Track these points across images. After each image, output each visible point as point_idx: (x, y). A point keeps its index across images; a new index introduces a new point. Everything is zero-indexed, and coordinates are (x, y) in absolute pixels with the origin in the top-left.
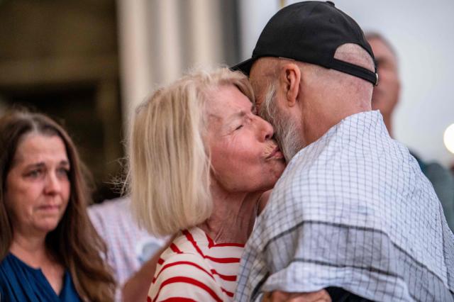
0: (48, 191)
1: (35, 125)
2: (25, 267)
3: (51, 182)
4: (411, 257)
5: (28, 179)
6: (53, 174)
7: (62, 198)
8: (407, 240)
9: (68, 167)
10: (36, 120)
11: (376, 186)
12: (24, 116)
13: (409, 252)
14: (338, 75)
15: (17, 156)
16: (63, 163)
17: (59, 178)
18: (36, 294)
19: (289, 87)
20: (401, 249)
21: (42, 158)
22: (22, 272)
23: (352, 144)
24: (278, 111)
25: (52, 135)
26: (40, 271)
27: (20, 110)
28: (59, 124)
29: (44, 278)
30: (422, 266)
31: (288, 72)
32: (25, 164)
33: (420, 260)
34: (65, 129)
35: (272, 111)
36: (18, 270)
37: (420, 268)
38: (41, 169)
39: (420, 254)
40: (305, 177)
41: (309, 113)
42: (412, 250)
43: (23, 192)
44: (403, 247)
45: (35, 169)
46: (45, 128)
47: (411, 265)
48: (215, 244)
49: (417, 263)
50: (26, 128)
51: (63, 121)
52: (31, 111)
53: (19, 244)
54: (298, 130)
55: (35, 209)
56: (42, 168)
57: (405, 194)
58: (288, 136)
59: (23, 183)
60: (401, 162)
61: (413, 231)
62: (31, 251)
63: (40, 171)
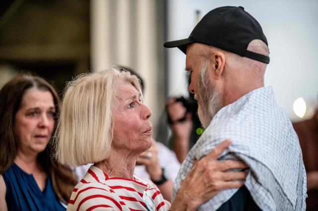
0: (41, 125)
1: (35, 84)
2: (22, 173)
3: (43, 120)
4: (282, 189)
5: (28, 117)
6: (44, 115)
7: (49, 131)
8: (282, 177)
9: (54, 111)
10: (36, 80)
11: (270, 141)
12: (29, 77)
13: (281, 185)
14: (249, 61)
15: (23, 102)
16: (51, 108)
17: (48, 117)
18: (28, 191)
19: (217, 66)
20: (278, 183)
21: (38, 105)
22: (21, 176)
23: (257, 110)
24: (209, 83)
25: (45, 91)
26: (32, 176)
27: (26, 73)
28: (50, 83)
29: (34, 180)
30: (285, 195)
31: (217, 57)
32: (28, 108)
33: (285, 191)
34: (54, 87)
35: (205, 82)
36: (18, 174)
37: (284, 196)
38: (37, 112)
39: (286, 187)
40: (228, 130)
41: (228, 84)
42: (283, 184)
43: (25, 125)
44: (279, 182)
45: (33, 111)
46: (41, 86)
47: (280, 194)
48: (109, 178)
49: (284, 193)
50: (29, 85)
51: (53, 82)
52: (33, 75)
53: (20, 158)
54: (220, 95)
55: (32, 137)
56: (38, 110)
57: (284, 147)
58: (213, 99)
59: (25, 120)
60: (284, 125)
61: (285, 172)
62: (27, 163)
63: (36, 112)
